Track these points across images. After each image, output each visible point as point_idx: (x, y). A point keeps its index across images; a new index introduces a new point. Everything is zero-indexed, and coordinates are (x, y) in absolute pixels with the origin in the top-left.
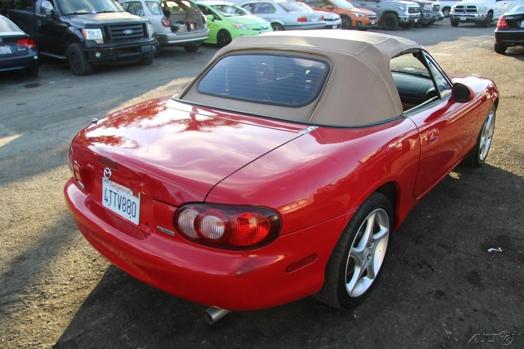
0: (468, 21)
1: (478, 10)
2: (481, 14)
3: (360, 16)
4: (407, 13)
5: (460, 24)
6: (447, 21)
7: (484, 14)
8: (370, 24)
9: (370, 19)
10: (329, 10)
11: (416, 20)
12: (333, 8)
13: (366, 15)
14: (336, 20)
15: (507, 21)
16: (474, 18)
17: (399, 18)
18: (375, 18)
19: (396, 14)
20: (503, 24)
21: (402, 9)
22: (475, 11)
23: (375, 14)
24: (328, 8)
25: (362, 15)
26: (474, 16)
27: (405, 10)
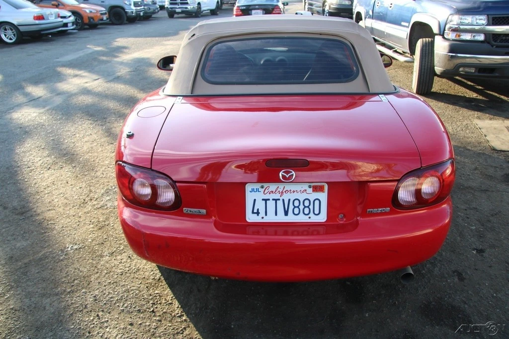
0: (183, 12)
1: (189, 2)
2: (192, 7)
3: (91, 12)
4: (133, 7)
5: (176, 16)
6: (164, 14)
7: (195, 6)
8: (102, 20)
9: (102, 14)
10: (55, 6)
11: (142, 14)
12: (59, 5)
13: (97, 11)
14: (70, 16)
15: (242, 10)
16: (187, 9)
17: (126, 13)
18: (105, 14)
19: (123, 9)
20: (239, 13)
21: (128, 3)
22: (187, 3)
23: (104, 9)
24: (53, 5)
25: (93, 11)
26: (187, 8)
27: (130, 4)
